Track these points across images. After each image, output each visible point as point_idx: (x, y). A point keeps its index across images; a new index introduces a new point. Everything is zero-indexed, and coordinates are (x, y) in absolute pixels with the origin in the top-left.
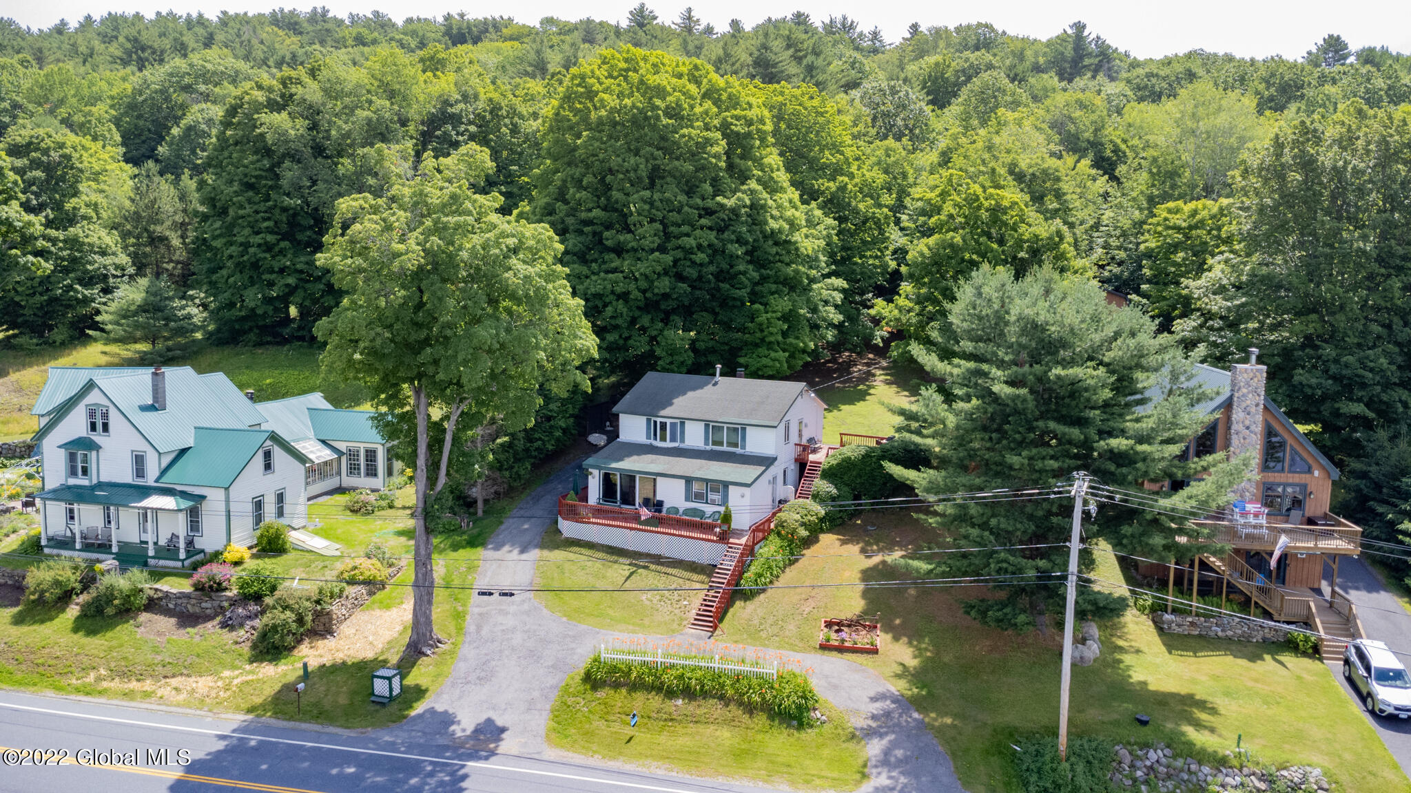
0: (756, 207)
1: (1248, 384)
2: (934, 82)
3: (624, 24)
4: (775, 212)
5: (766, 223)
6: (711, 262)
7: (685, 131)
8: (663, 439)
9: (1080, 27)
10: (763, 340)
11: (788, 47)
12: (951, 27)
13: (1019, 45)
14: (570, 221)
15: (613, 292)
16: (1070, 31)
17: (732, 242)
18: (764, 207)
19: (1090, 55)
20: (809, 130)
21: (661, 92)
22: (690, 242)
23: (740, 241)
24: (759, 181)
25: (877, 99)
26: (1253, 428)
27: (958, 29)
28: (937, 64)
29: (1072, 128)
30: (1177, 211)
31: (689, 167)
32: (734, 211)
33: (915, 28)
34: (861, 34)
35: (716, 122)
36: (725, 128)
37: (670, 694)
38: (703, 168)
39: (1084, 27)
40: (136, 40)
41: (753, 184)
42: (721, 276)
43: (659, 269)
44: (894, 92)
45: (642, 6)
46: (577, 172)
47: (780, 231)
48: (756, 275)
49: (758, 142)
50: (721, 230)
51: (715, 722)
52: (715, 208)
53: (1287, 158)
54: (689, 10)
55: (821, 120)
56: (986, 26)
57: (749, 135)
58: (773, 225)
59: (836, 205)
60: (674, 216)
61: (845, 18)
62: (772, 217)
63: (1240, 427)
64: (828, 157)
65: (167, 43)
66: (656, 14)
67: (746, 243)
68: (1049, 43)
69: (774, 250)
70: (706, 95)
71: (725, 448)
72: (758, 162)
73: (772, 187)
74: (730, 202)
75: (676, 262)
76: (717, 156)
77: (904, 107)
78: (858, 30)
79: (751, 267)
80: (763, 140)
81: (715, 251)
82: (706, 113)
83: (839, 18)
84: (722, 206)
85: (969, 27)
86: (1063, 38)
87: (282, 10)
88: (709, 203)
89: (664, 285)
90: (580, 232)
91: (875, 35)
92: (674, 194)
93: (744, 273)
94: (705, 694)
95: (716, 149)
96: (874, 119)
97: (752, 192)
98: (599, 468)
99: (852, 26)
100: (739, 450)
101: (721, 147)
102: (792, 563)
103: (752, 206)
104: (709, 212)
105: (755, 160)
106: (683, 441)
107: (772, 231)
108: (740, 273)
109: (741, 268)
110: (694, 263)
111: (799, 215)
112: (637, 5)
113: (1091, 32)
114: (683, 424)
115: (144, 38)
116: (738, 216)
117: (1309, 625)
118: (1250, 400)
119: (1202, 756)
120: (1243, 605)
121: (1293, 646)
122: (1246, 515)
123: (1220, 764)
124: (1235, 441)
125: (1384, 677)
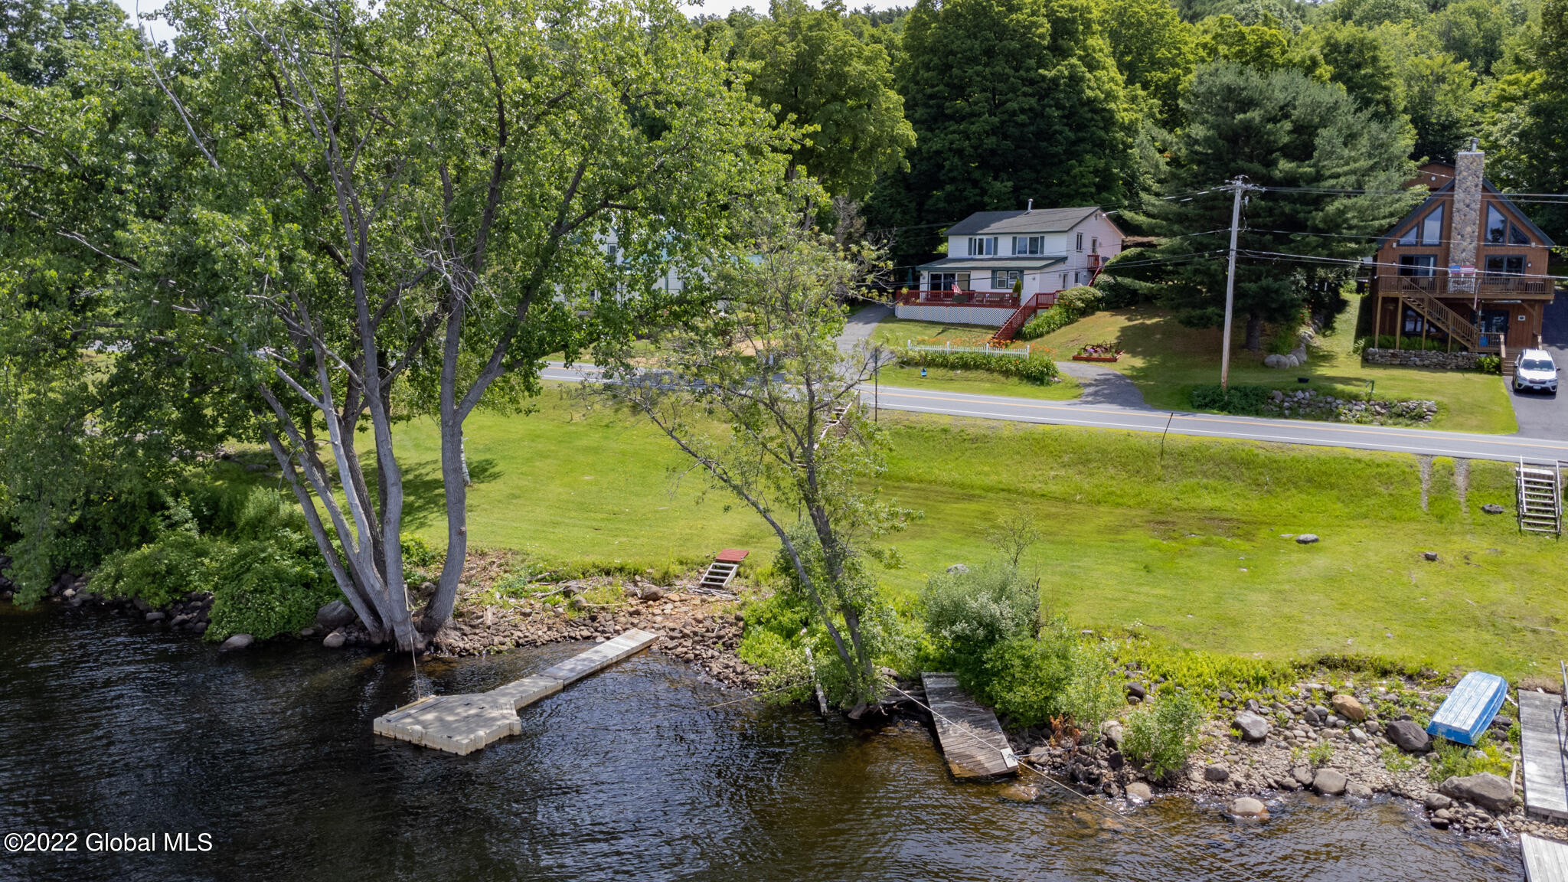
0: (1075, 80)
1: (1468, 168)
4: (1093, 84)
5: (1083, 91)
6: (1032, 124)
7: (1014, 16)
8: (981, 252)
10: (1076, 191)
14: (919, 96)
15: (950, 149)
17: (1050, 106)
18: (1082, 79)
22: (1013, 105)
23: (1059, 106)
24: (1080, 58)
26: (1473, 206)
29: (1457, 34)
30: (1516, 82)
31: (1015, 45)
32: (1054, 81)
35: (1043, 10)
36: (1050, 14)
37: (953, 367)
38: (1028, 46)
41: (1074, 61)
42: (1041, 135)
43: (987, 128)
46: (926, 58)
47: (1095, 99)
48: (1071, 135)
49: (1081, 28)
50: (1041, 98)
51: (982, 380)
52: (1038, 79)
57: (1074, 21)
58: (1089, 93)
60: (1000, 86)
62: (1089, 87)
63: (1461, 206)
64: (1162, 53)
67: (1063, 108)
69: (1089, 115)
71: (1028, 255)
72: (1081, 44)
73: (1093, 65)
74: (1049, 74)
75: (1003, 122)
76: (1042, 36)
79: (1067, 129)
80: (1088, 26)
81: (1036, 115)
84: (1044, 77)
88: (1032, 74)
89: (991, 142)
90: (927, 106)
92: (1001, 67)
93: (1061, 133)
94: (977, 367)
95: (1041, 30)
97: (1073, 66)
98: (929, 270)
100: (1038, 255)
101: (1046, 27)
102: (1066, 324)
103: (1071, 78)
104: (1032, 82)
105: (1077, 42)
106: (996, 253)
107: (1088, 98)
108: (1056, 132)
109: (1057, 127)
110: (1017, 123)
111: (1119, 90)
114: (996, 239)
116: (1058, 85)
117: (1498, 354)
118: (1470, 182)
119: (1338, 395)
120: (1441, 340)
121: (1480, 369)
122: (1458, 275)
123: (1354, 398)
124: (1456, 217)
125: (1530, 365)
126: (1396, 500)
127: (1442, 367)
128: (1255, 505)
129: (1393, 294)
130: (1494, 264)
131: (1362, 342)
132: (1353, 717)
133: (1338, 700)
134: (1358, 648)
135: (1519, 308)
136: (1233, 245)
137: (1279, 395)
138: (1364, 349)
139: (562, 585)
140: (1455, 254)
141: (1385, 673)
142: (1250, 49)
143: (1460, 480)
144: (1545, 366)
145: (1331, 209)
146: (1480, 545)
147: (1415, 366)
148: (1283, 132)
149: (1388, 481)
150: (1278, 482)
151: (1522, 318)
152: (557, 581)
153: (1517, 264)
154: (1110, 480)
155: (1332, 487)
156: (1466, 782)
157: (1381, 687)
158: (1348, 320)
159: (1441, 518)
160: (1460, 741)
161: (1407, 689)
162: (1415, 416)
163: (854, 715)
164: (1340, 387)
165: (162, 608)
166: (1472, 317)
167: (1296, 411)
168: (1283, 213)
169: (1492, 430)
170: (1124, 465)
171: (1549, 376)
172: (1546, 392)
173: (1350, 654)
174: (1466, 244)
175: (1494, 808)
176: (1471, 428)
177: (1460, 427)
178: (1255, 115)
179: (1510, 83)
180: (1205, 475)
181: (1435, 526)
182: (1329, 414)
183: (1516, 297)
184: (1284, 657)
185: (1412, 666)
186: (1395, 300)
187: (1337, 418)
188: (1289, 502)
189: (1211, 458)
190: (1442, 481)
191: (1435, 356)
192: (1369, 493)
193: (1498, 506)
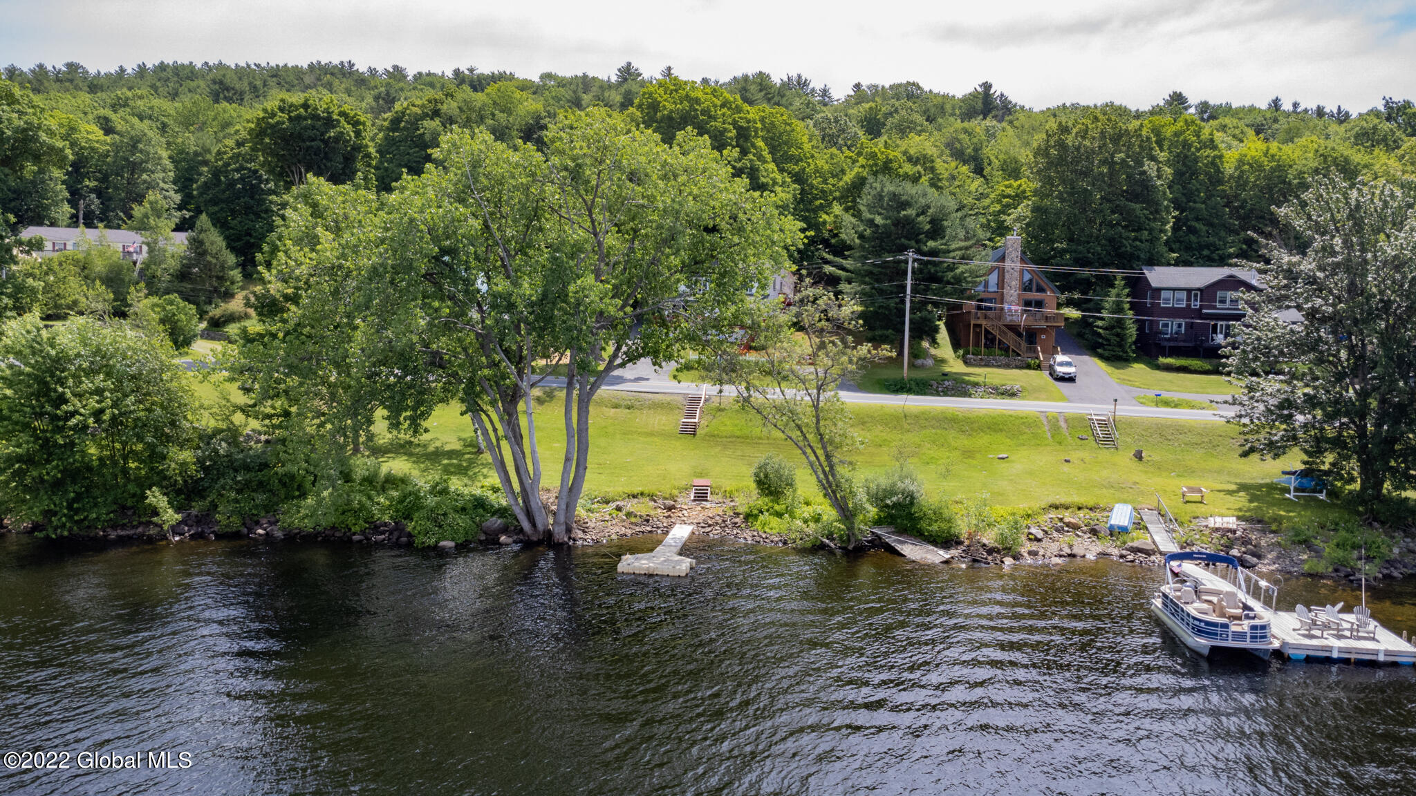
1: (1012, 246)
2: (869, 123)
3: (614, 79)
9: (987, 86)
11: (761, 90)
12: (887, 86)
13: (940, 100)
16: (979, 89)
19: (996, 107)
20: (781, 134)
21: (697, 101)
25: (825, 125)
26: (1015, 269)
27: (892, 87)
28: (871, 108)
29: (958, 146)
30: (1010, 186)
33: (858, 86)
34: (813, 90)
35: (730, 120)
36: (735, 123)
39: (991, 86)
40: (221, 83)
41: (751, 156)
44: (836, 121)
45: (629, 64)
49: (753, 133)
53: (1052, 143)
54: (669, 69)
55: (788, 128)
56: (914, 84)
57: (748, 129)
58: (763, 179)
59: (799, 178)
61: (799, 77)
63: (1009, 269)
64: (793, 151)
65: (245, 86)
66: (641, 71)
68: (964, 100)
70: (723, 106)
72: (753, 146)
73: (761, 158)
76: (731, 138)
77: (844, 131)
78: (811, 86)
80: (756, 132)
82: (724, 115)
83: (795, 75)
85: (900, 85)
86: (974, 96)
87: (319, 63)
91: (825, 92)
96: (823, 139)
97: (751, 160)
99: (806, 84)
103: (751, 168)
111: (779, 178)
112: (623, 64)
113: (997, 89)
115: (228, 81)
117: (1038, 358)
118: (1014, 254)
119: (968, 383)
120: (1006, 350)
121: (1029, 367)
122: (1010, 310)
123: (976, 385)
124: (1007, 276)
125: (1061, 364)
126: (1035, 436)
127: (1007, 366)
128: (966, 442)
129: (979, 322)
130: (1028, 303)
131: (961, 352)
132: (1075, 527)
133: (1066, 520)
134: (1062, 499)
135: (1043, 331)
136: (908, 292)
137: (934, 383)
138: (964, 356)
139: (613, 505)
140: (1007, 298)
141: (1079, 508)
142: (880, 163)
143: (1062, 424)
144: (1068, 364)
145: (958, 271)
146: (1086, 455)
147: (993, 366)
148: (924, 223)
149: (1029, 426)
150: (972, 429)
151: (1043, 337)
152: (607, 502)
153: (1039, 304)
154: (879, 432)
155: (1001, 430)
156: (1135, 544)
157: (1081, 514)
158: (943, 335)
159: (1060, 443)
160: (1124, 530)
161: (1092, 515)
162: (1012, 394)
163: (850, 547)
164: (967, 378)
165: (363, 532)
166: (1019, 335)
167: (946, 393)
168: (929, 272)
169: (1054, 400)
170: (886, 425)
171: (1071, 370)
172: (1070, 379)
173: (1062, 501)
174: (1012, 292)
175: (1148, 553)
176: (1044, 400)
177: (1037, 399)
178: (911, 212)
179: (1006, 187)
180: (932, 427)
181: (1058, 447)
182: (966, 394)
183: (1043, 324)
184: (1036, 505)
185: (1091, 504)
186: (980, 326)
187: (970, 396)
188: (983, 440)
189: (933, 418)
190: (1054, 423)
191: (1003, 360)
192: (1022, 433)
193: (1084, 436)
